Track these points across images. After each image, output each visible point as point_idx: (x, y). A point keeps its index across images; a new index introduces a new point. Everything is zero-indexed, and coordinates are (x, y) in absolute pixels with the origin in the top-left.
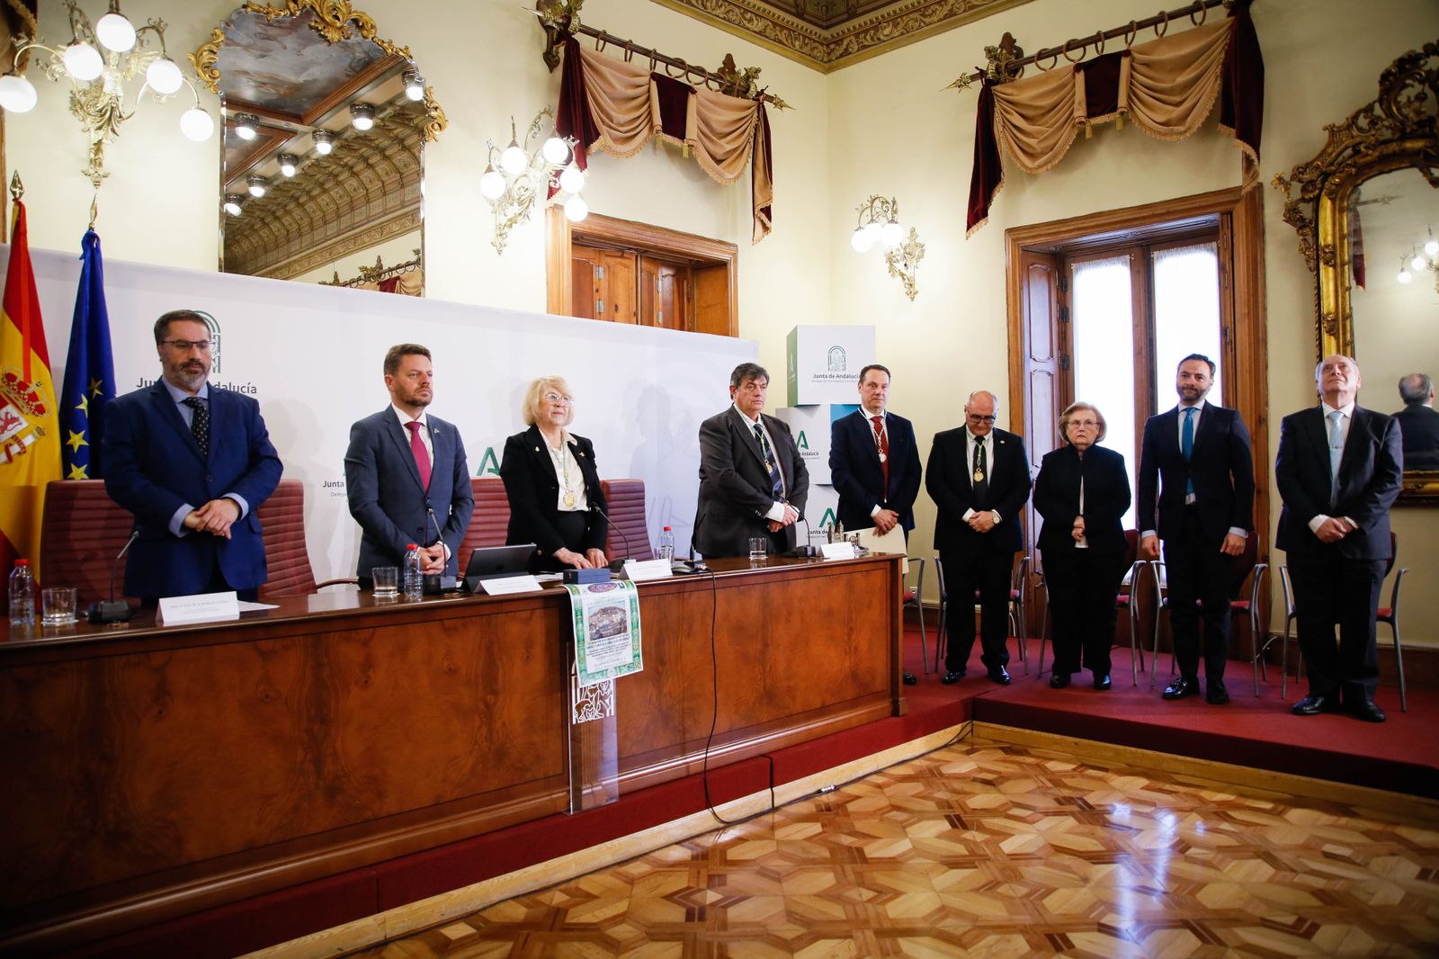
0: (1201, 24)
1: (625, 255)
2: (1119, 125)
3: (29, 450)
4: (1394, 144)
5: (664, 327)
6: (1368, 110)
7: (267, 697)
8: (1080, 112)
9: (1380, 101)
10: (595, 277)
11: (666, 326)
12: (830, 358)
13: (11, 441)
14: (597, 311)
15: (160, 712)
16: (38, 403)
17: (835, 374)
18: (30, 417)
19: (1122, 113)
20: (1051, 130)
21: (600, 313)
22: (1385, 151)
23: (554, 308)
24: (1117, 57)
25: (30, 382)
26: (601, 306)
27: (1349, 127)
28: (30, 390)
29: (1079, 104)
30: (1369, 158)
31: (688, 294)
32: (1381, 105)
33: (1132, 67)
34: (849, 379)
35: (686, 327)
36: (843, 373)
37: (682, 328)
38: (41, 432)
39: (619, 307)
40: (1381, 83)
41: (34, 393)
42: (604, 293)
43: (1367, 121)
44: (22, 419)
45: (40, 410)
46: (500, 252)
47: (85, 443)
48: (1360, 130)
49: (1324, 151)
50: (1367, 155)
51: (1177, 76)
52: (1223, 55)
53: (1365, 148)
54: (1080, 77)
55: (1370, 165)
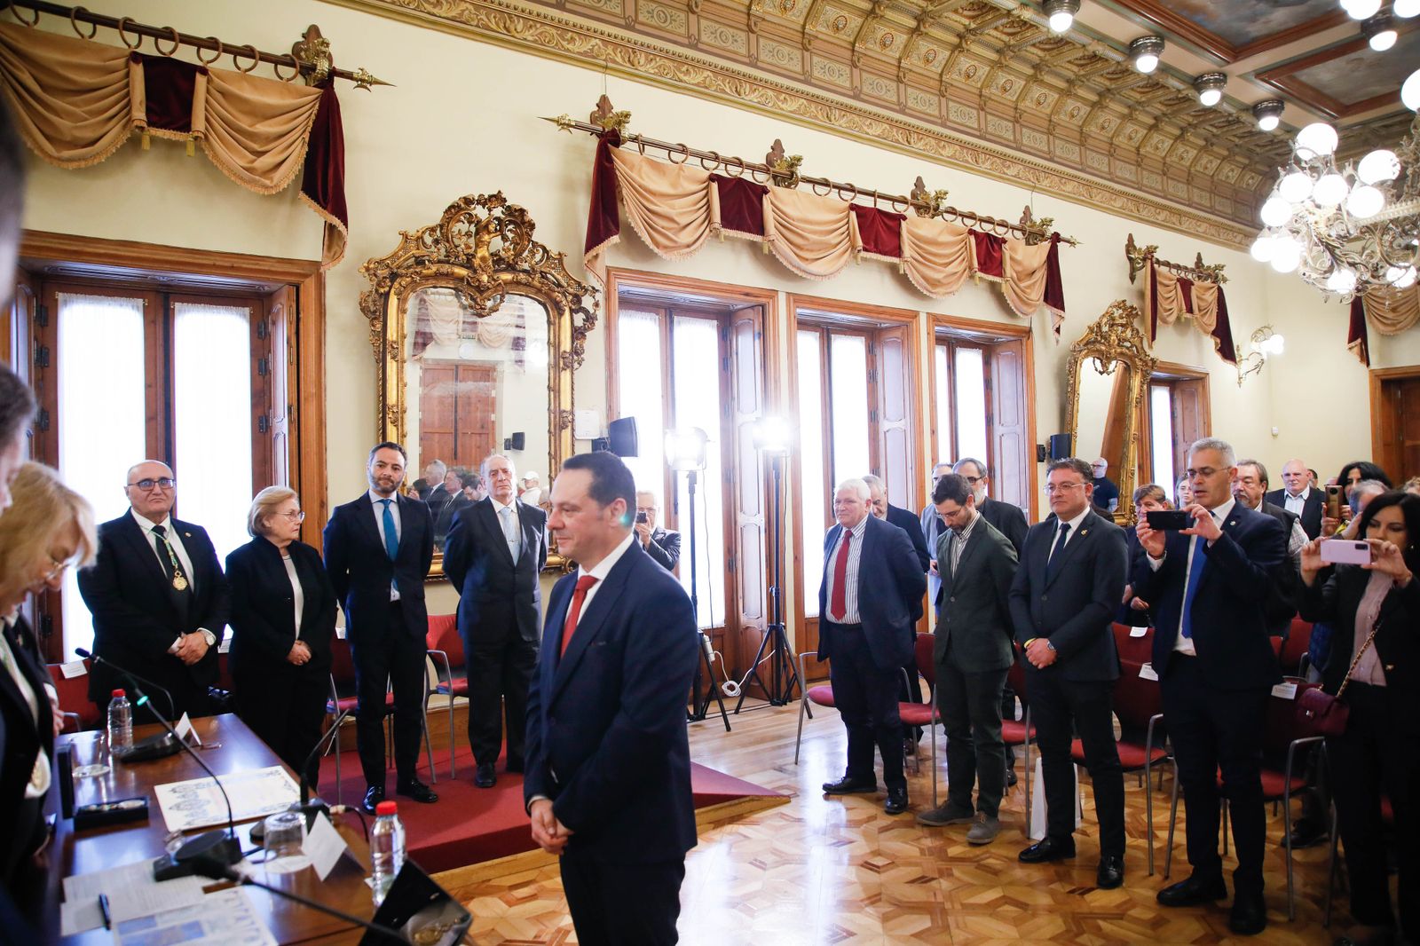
0: (289, 80)
2: (191, 150)
4: (447, 266)
6: (433, 230)
8: (139, 114)
9: (441, 226)
19: (196, 138)
20: (93, 121)
22: (441, 270)
24: (190, 71)
27: (419, 238)
29: (141, 104)
30: (429, 272)
32: (441, 229)
33: (208, 91)
40: (446, 212)
43: (431, 239)
48: (424, 243)
49: (396, 253)
50: (429, 268)
51: (258, 122)
52: (311, 123)
53: (429, 261)
54: (138, 71)
55: (427, 278)
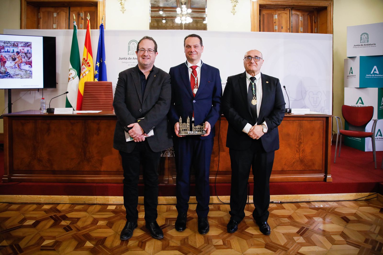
1: (285, 10)
3: (87, 75)
5: (304, 33)
7: (72, 134)
10: (274, 18)
11: (304, 32)
12: (361, 38)
13: (84, 73)
14: (275, 29)
15: (48, 134)
16: (89, 64)
17: (363, 44)
18: (88, 67)
21: (276, 30)
23: (253, 30)
25: (87, 60)
26: (276, 28)
28: (87, 62)
31: (314, 20)
34: (370, 46)
35: (314, 32)
36: (367, 43)
37: (312, 32)
38: (89, 71)
39: (283, 27)
41: (88, 62)
42: (277, 23)
44: (86, 68)
45: (89, 66)
46: (234, 14)
47: (98, 73)
